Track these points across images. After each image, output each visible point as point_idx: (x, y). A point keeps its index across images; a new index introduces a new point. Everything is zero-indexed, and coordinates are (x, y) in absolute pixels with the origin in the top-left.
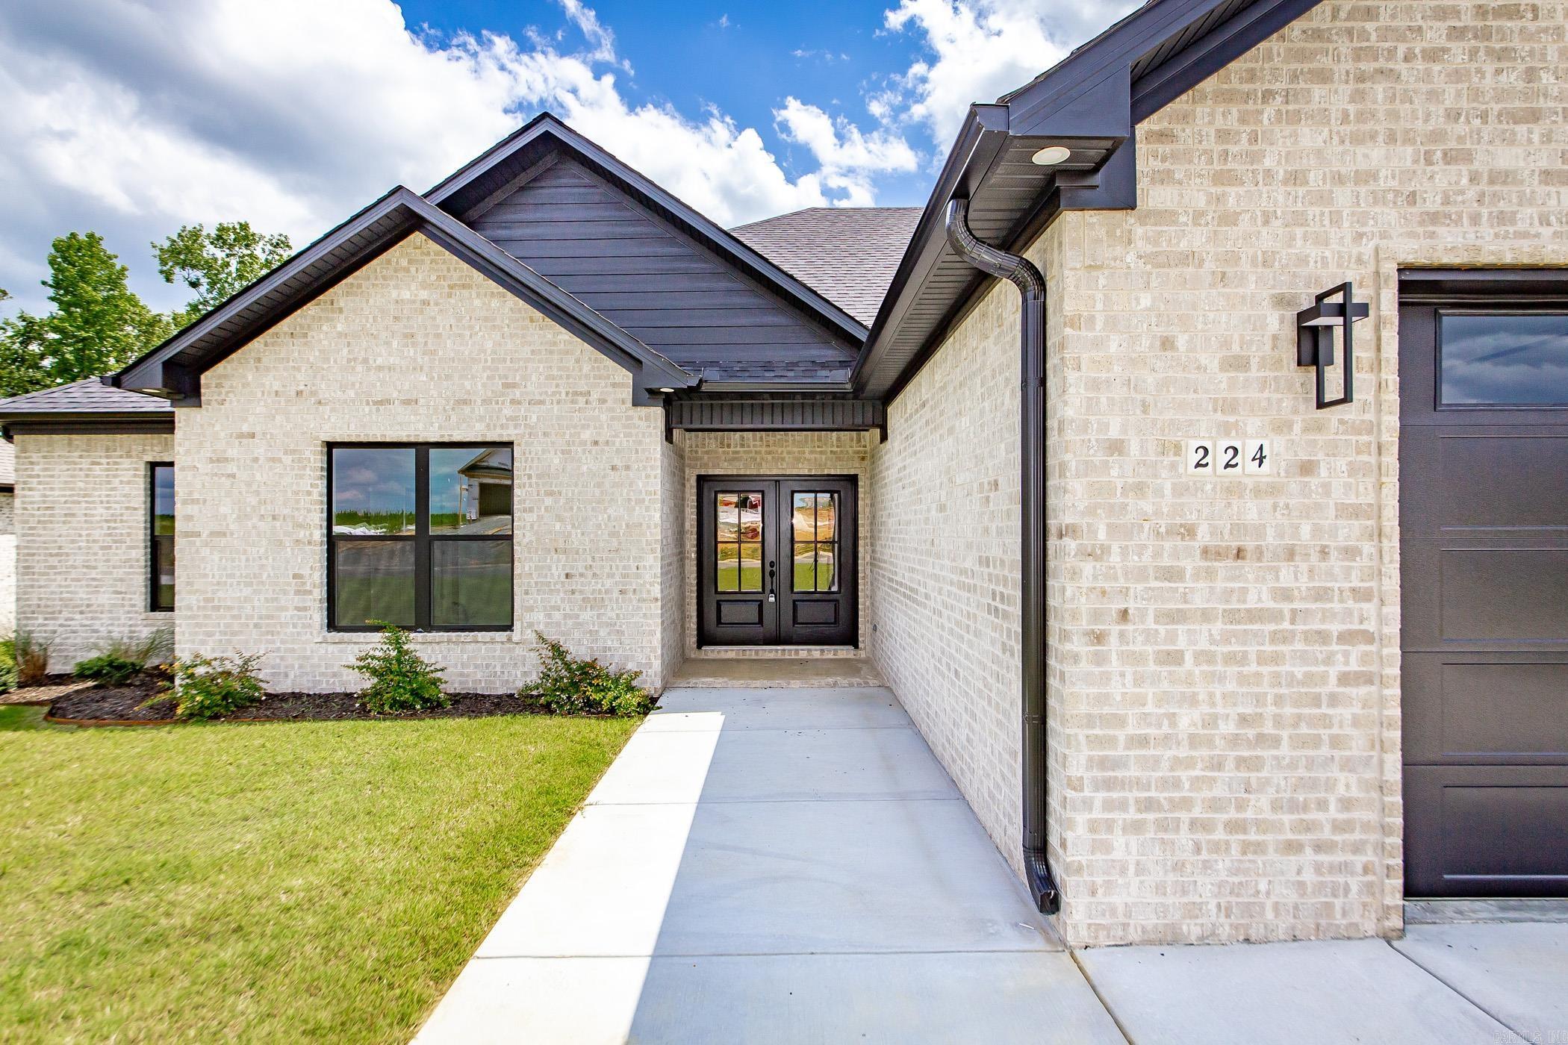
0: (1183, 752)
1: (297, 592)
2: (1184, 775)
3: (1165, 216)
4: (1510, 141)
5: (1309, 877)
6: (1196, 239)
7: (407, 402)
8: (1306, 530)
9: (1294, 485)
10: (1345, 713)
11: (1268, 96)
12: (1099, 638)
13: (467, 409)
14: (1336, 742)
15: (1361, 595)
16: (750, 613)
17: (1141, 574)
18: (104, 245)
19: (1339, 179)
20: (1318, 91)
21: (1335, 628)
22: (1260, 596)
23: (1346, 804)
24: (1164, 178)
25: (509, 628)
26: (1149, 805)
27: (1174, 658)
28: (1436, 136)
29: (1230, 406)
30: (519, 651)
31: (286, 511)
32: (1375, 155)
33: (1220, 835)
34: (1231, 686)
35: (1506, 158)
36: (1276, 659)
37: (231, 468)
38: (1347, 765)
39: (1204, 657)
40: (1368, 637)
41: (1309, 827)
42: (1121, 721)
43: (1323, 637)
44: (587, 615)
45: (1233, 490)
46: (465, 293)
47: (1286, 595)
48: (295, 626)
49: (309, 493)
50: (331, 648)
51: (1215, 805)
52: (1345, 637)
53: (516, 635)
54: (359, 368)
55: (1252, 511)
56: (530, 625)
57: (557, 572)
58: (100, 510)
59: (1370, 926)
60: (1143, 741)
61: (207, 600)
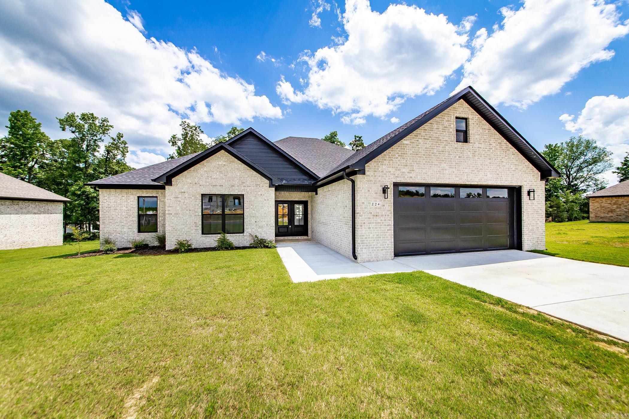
0: (371, 239)
1: (195, 226)
2: (371, 242)
3: (369, 176)
4: (404, 168)
5: (384, 253)
6: (372, 178)
7: (220, 186)
8: (384, 213)
9: (382, 207)
10: (388, 234)
11: (380, 162)
12: (362, 226)
13: (234, 187)
14: (387, 237)
15: (390, 220)
16: (286, 230)
17: (366, 219)
18: (31, 115)
19: (387, 172)
20: (385, 161)
21: (387, 224)
22: (379, 221)
23: (388, 245)
24: (368, 171)
25: (243, 232)
26: (367, 246)
27: (370, 228)
28: (397, 167)
29: (375, 198)
30: (245, 237)
31: (193, 209)
32: (390, 169)
33: (375, 249)
34: (376, 231)
35: (404, 170)
36: (380, 228)
37: (179, 199)
38: (388, 240)
39: (373, 228)
40: (390, 225)
41: (384, 247)
42: (363, 236)
43: (385, 225)
44: (260, 230)
45: (376, 208)
46: (233, 163)
47: (381, 220)
48: (195, 233)
49: (198, 205)
50: (203, 238)
51: (374, 245)
52: (388, 225)
53: (245, 234)
54: (210, 178)
55: (378, 210)
56: (248, 232)
57: (253, 221)
58: (124, 208)
59: (390, 259)
60: (366, 238)
61: (173, 228)
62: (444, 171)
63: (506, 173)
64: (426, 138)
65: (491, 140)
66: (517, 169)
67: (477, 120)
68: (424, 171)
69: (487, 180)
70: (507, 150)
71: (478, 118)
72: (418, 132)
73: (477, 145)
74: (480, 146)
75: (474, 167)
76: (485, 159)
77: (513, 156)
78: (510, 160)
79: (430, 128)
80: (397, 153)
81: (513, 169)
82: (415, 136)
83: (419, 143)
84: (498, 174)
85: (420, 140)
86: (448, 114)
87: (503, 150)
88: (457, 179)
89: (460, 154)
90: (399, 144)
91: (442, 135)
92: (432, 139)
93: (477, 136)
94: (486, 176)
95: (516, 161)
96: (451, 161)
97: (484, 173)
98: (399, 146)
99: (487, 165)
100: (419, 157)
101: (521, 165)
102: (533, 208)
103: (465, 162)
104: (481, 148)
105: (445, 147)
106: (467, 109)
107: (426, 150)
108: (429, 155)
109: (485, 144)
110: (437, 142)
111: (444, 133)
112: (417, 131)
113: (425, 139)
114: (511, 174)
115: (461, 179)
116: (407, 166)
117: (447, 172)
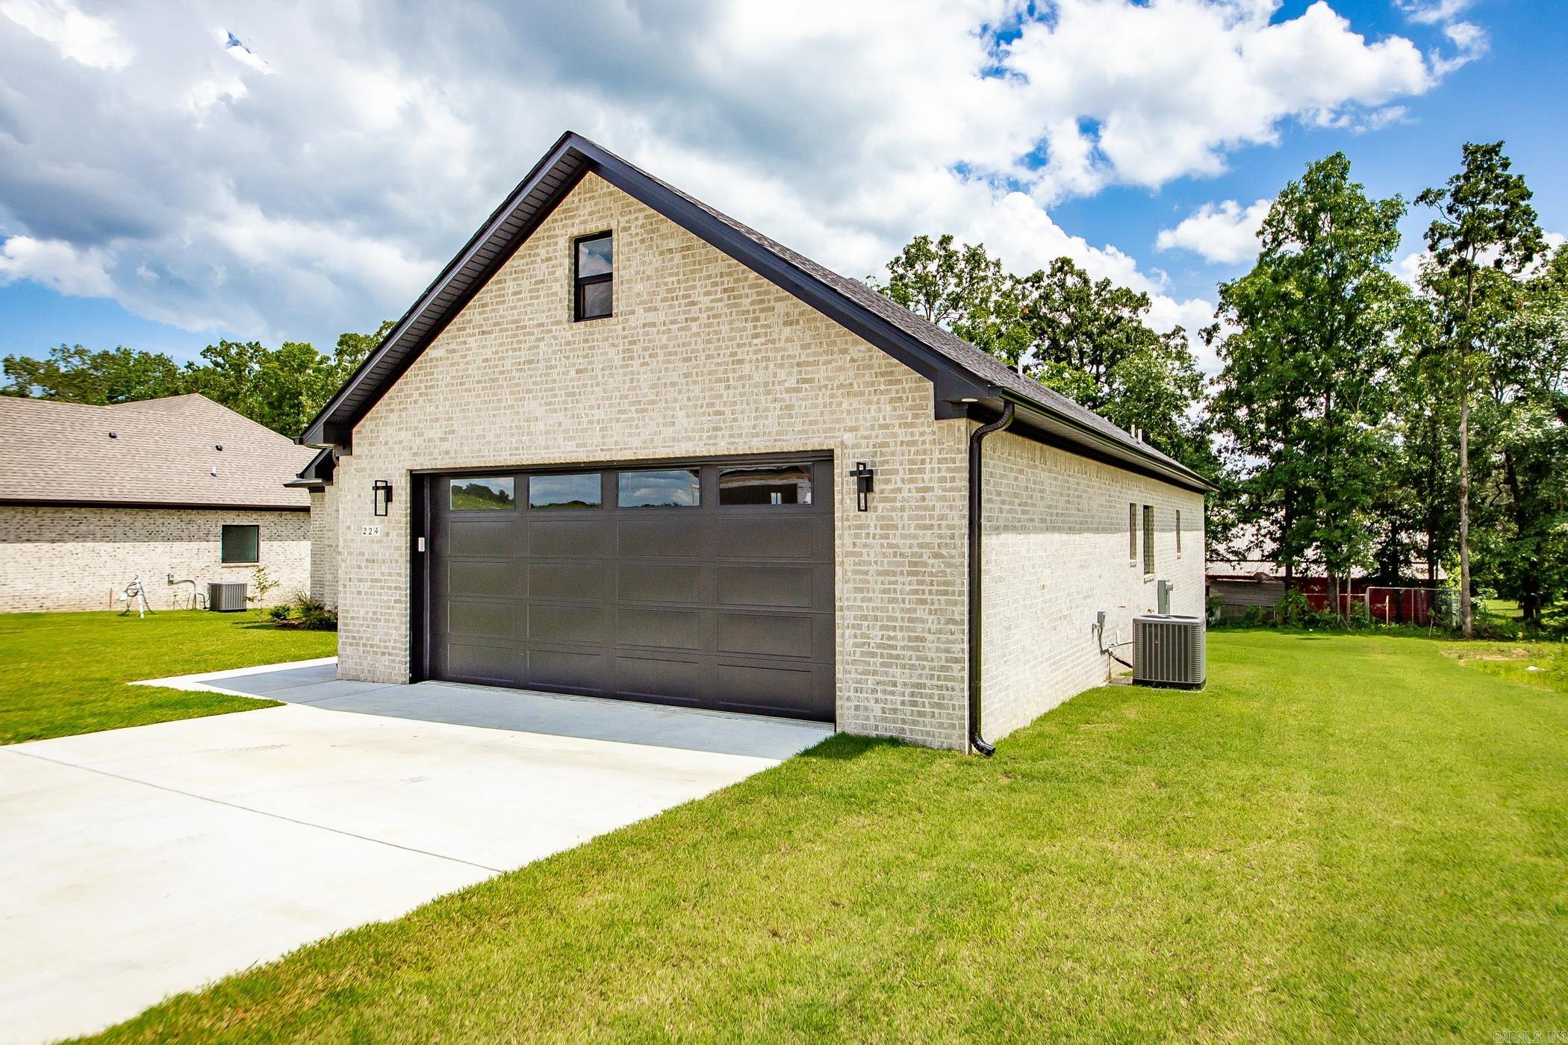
3: (359, 457)
4: (432, 427)
5: (387, 663)
6: (365, 463)
8: (387, 554)
9: (385, 539)
10: (395, 612)
11: (381, 417)
12: (345, 587)
15: (399, 575)
17: (354, 567)
19: (396, 442)
20: (391, 415)
21: (393, 585)
22: (378, 575)
23: (395, 641)
24: (359, 444)
26: (354, 638)
27: (359, 593)
28: (416, 428)
29: (372, 515)
32: (403, 435)
33: (368, 648)
35: (432, 434)
36: (380, 594)
38: (396, 629)
39: (366, 593)
43: (390, 588)
45: (372, 541)
47: (382, 574)
52: (396, 589)
55: (376, 547)
60: (352, 618)
62: (532, 424)
63: (753, 406)
64: (485, 329)
65: (694, 287)
66: (805, 381)
67: (642, 226)
68: (478, 429)
69: (674, 439)
70: (762, 310)
71: (646, 217)
72: (467, 317)
73: (641, 316)
74: (651, 317)
75: (626, 397)
76: (669, 362)
77: (787, 330)
78: (777, 350)
79: (496, 296)
80: (418, 388)
81: (787, 385)
82: (459, 330)
83: (467, 350)
84: (718, 413)
85: (469, 339)
86: (549, 237)
87: (744, 313)
88: (571, 445)
89: (581, 360)
90: (421, 362)
91: (529, 309)
92: (501, 331)
93: (639, 287)
94: (673, 424)
95: (804, 347)
96: (552, 389)
97: (665, 417)
98: (420, 369)
99: (674, 384)
100: (466, 390)
101: (829, 362)
102: (891, 546)
103: (597, 385)
104: (653, 325)
105: (537, 347)
106: (607, 199)
107: (485, 367)
108: (493, 380)
109: (671, 307)
110: (515, 336)
111: (536, 302)
112: (464, 314)
113: (483, 333)
114: (778, 405)
115: (584, 445)
116: (437, 420)
117: (541, 426)
